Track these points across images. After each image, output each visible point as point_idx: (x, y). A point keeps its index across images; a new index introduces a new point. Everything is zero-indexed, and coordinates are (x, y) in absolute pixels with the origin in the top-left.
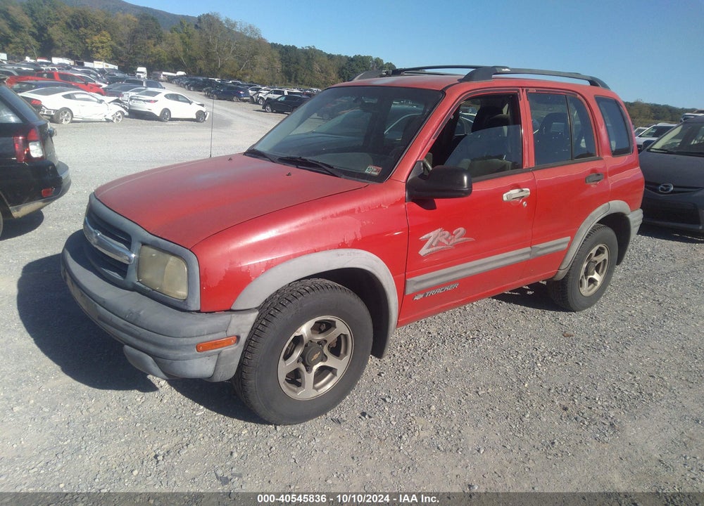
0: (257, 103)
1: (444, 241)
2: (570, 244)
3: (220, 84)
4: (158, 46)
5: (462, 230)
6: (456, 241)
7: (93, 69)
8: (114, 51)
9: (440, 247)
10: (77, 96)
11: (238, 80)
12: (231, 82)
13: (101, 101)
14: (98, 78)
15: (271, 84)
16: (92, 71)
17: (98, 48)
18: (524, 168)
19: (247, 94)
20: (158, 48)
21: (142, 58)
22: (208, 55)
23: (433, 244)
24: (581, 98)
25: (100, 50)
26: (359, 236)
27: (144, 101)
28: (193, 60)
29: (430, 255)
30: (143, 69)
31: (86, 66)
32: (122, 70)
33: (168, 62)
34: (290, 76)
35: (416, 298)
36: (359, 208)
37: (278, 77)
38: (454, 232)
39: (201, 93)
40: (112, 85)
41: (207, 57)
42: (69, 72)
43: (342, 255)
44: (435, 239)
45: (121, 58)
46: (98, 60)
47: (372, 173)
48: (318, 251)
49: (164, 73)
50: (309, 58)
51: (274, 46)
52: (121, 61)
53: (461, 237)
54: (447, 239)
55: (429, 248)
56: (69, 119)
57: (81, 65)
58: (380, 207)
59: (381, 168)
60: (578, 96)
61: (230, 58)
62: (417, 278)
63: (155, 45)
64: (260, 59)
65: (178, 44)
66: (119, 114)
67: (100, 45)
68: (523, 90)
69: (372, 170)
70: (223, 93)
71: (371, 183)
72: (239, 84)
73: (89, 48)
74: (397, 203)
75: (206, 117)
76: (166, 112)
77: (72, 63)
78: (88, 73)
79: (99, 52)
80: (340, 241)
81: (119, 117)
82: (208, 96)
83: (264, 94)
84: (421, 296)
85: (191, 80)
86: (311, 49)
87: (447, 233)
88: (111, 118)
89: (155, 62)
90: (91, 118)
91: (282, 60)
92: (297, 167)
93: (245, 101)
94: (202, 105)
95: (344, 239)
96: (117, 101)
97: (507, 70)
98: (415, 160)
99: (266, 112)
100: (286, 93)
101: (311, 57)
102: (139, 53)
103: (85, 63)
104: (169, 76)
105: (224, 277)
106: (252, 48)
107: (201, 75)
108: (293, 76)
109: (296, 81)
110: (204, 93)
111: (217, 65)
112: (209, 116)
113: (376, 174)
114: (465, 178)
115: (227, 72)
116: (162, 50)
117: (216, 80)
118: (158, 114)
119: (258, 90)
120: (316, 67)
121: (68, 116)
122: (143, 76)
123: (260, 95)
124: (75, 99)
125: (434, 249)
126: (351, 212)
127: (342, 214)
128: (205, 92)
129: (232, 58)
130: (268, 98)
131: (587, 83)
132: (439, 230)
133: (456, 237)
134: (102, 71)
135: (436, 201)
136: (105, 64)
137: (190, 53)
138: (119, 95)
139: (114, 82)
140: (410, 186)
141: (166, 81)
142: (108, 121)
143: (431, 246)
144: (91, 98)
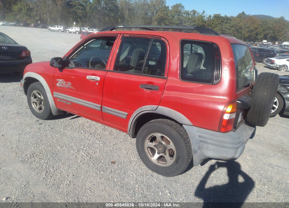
26: (41, 72)
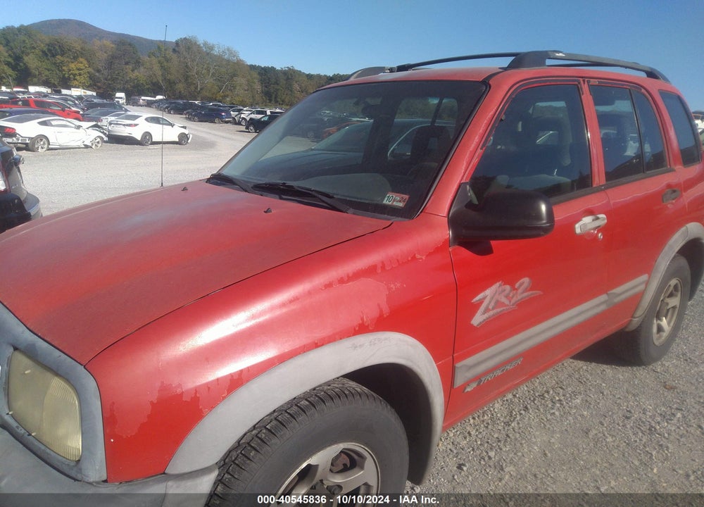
0: (239, 123)
1: (504, 300)
2: (647, 283)
3: (201, 107)
4: (136, 71)
5: (526, 281)
6: (519, 297)
7: (71, 96)
8: (91, 77)
9: (499, 310)
10: (53, 123)
11: (219, 102)
12: (211, 104)
13: (79, 127)
14: (75, 104)
15: (251, 105)
16: (69, 98)
17: (75, 75)
18: (594, 186)
19: (229, 115)
20: (136, 73)
21: (120, 83)
22: (187, 78)
23: (491, 307)
24: (646, 93)
25: (78, 77)
27: (124, 125)
28: (171, 84)
29: (486, 323)
30: (122, 95)
31: (63, 93)
32: (100, 95)
33: (147, 86)
34: (270, 96)
35: (469, 389)
36: (383, 262)
37: (258, 97)
38: (517, 285)
39: (181, 116)
40: (91, 110)
41: (186, 80)
42: (45, 99)
43: (361, 346)
44: (492, 298)
45: (99, 84)
46: (75, 87)
47: (395, 203)
48: (322, 345)
49: (143, 98)
50: (288, 79)
51: (253, 67)
52: (99, 88)
53: (526, 290)
54: (507, 297)
55: (485, 312)
56: (46, 146)
57: (59, 92)
58: (414, 258)
59: (406, 197)
60: (643, 90)
61: (209, 81)
62: (469, 361)
63: (133, 71)
64: (240, 81)
65: (156, 68)
66: (99, 140)
67: (77, 72)
68: (584, 81)
69: (394, 200)
70: (204, 115)
71: (395, 219)
72: (220, 106)
73: (66, 76)
74: (439, 249)
75: (188, 139)
76: (147, 135)
77: (49, 91)
78: (66, 100)
79: (76, 79)
80: (357, 322)
81: (98, 142)
82: (189, 119)
83: (246, 114)
84: (474, 385)
85: (171, 103)
86: (290, 69)
87: (508, 287)
88: (90, 145)
89: (134, 87)
90: (68, 144)
91: (262, 81)
92: (281, 198)
93: (227, 122)
94: (185, 127)
95: (362, 319)
96: (96, 126)
97: (561, 54)
98: (458, 182)
99: (249, 132)
100: (268, 113)
101: (290, 77)
102: (118, 78)
103: (62, 90)
104: (148, 100)
105: (149, 416)
106: (231, 70)
107: (181, 98)
108: (274, 96)
109: (276, 102)
110: (185, 116)
111: (196, 88)
112: (192, 138)
113: (401, 205)
114: (543, 208)
115: (207, 94)
116: (140, 74)
117: (196, 102)
118: (139, 138)
119: (239, 111)
120: (296, 86)
121: (44, 143)
122: (121, 101)
123: (242, 116)
124: (52, 126)
125: (491, 313)
126: (370, 271)
127: (357, 275)
128: (186, 114)
129: (211, 80)
130: (251, 119)
131: (643, 75)
132: (498, 284)
133: (520, 291)
134: (80, 98)
135: (493, 243)
136: (83, 90)
137: (169, 77)
138: (99, 120)
139: (92, 108)
140: (454, 222)
141: (146, 106)
142: (87, 147)
143: (487, 310)
144: (68, 124)
